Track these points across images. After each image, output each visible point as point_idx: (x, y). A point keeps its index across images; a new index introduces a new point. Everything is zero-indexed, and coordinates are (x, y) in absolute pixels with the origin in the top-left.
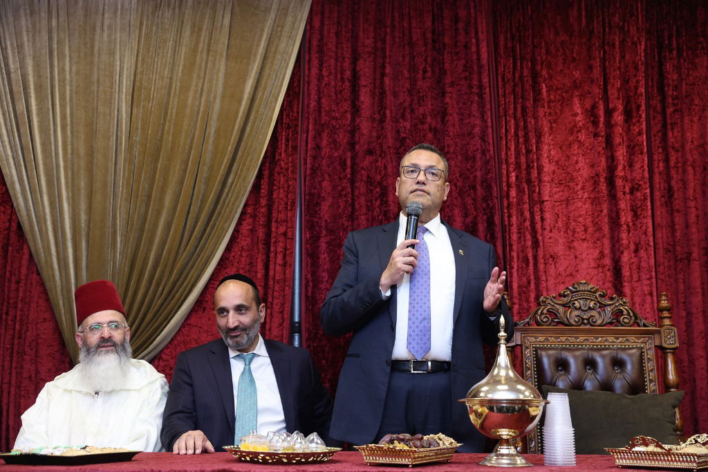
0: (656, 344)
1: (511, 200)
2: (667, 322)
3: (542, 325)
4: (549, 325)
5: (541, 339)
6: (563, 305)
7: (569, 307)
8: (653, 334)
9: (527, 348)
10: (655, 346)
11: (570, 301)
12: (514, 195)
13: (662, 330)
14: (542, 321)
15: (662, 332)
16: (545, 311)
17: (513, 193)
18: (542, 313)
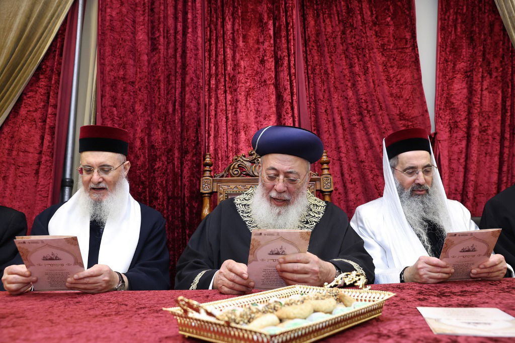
0: (317, 189)
1: (211, 86)
2: (326, 172)
3: (234, 177)
4: (238, 177)
5: (232, 186)
6: (250, 162)
7: (255, 163)
8: (315, 181)
9: (221, 194)
10: (317, 190)
11: (255, 159)
12: (214, 83)
13: (322, 177)
14: (233, 174)
15: (322, 180)
16: (236, 166)
17: (213, 82)
18: (233, 168)
